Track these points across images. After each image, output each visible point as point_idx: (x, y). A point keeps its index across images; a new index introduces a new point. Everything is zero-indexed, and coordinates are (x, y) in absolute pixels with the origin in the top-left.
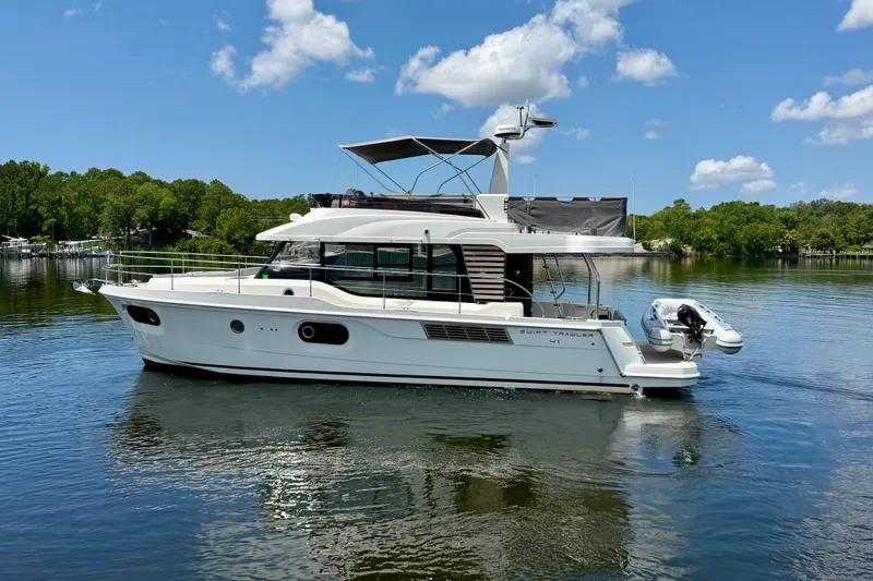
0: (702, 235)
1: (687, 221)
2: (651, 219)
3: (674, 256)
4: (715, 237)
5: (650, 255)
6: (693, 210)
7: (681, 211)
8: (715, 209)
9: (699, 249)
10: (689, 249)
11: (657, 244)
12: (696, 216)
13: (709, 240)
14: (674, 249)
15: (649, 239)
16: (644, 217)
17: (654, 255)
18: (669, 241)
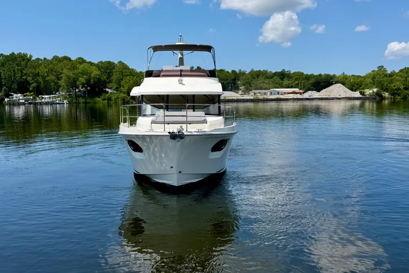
0: (394, 86)
1: (385, 79)
2: (364, 77)
3: (378, 98)
4: (402, 87)
5: (364, 98)
6: (389, 72)
7: (381, 73)
8: (401, 71)
9: (393, 94)
10: (386, 95)
11: (368, 92)
12: (391, 75)
13: (399, 89)
14: (378, 94)
15: (363, 89)
16: (360, 76)
17: (366, 99)
18: (375, 90)
